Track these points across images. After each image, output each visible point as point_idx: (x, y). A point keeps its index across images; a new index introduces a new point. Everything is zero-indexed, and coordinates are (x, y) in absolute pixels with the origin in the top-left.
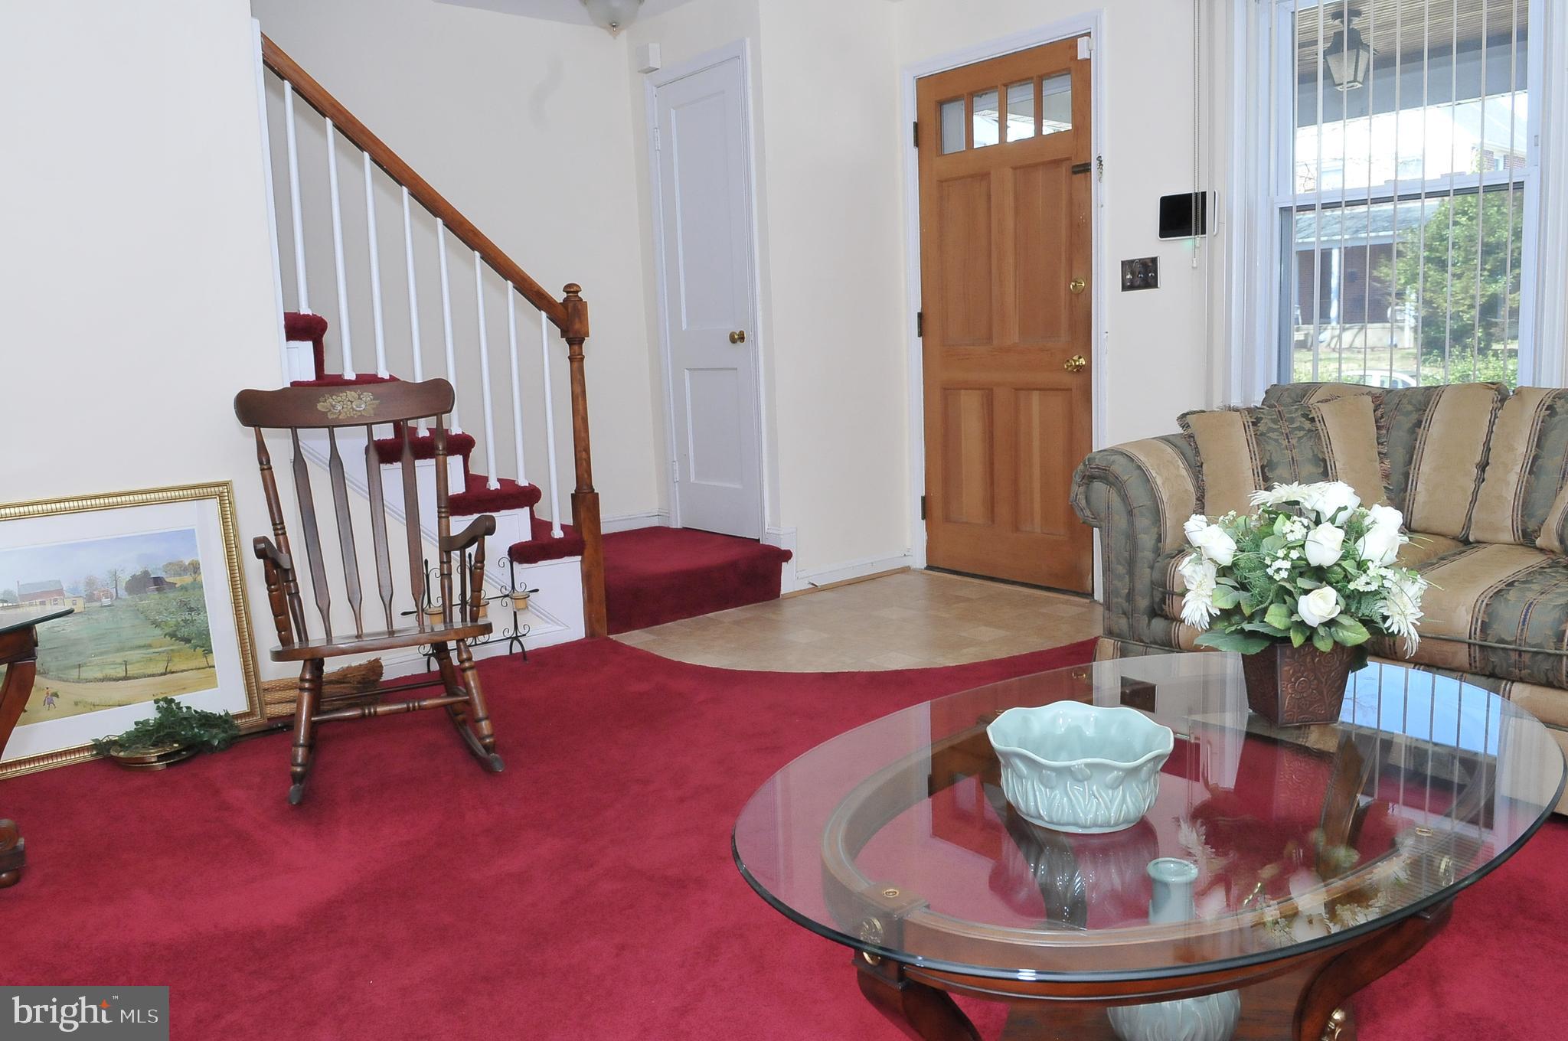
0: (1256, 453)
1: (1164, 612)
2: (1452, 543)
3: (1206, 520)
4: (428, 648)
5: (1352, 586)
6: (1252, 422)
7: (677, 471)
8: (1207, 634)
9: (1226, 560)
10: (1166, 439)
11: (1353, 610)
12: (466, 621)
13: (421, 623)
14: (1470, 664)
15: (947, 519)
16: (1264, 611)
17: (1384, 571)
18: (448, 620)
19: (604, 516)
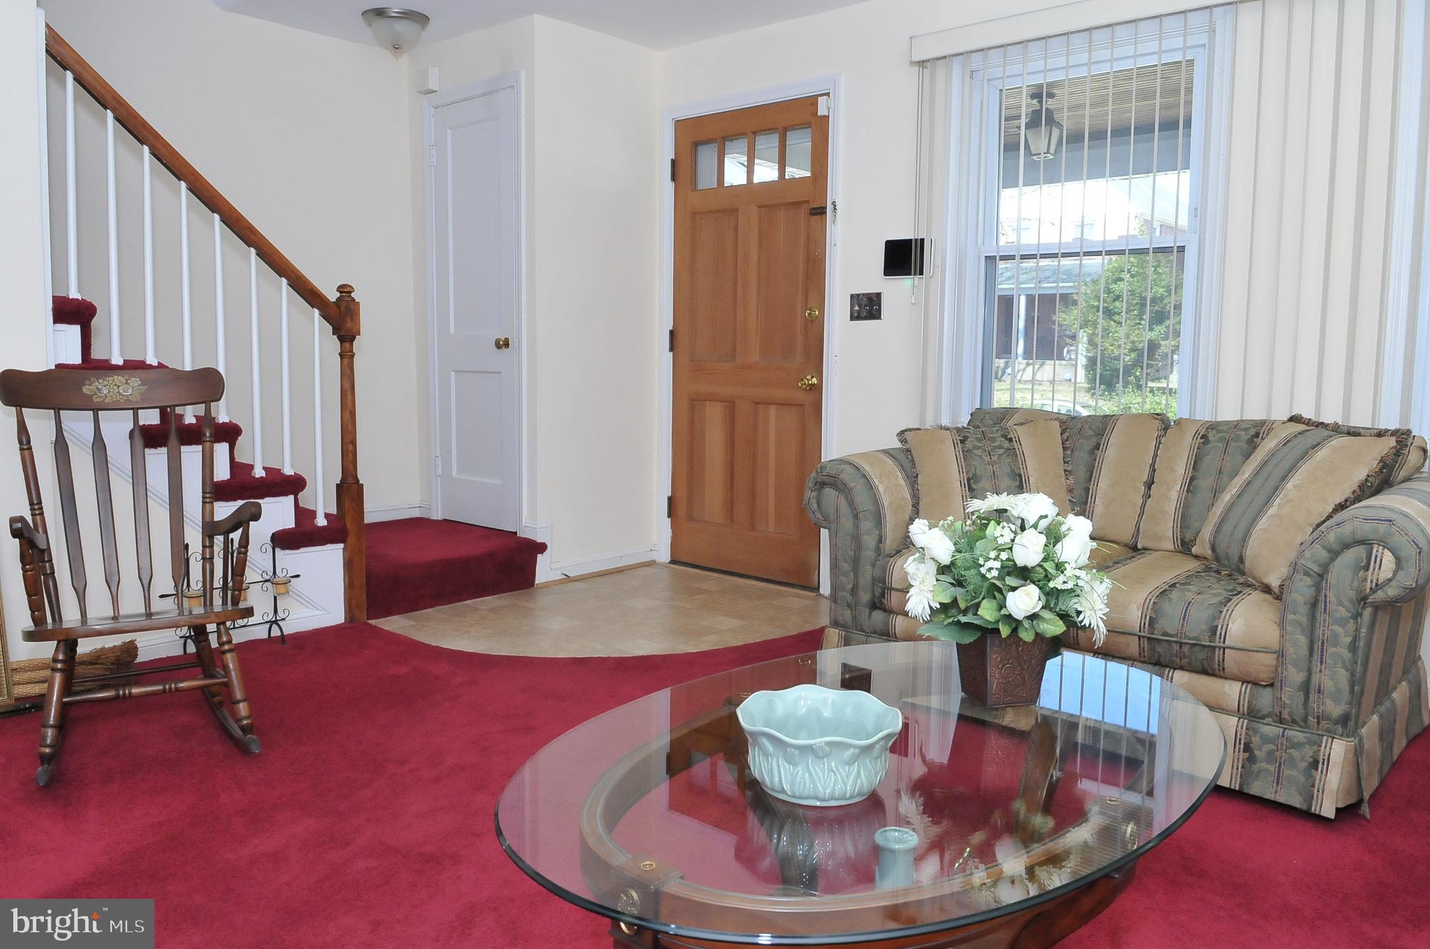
0: (963, 466)
1: (883, 606)
2: (1124, 549)
3: (928, 524)
4: (184, 631)
5: (1051, 585)
6: (960, 440)
7: (440, 466)
8: (928, 625)
9: (946, 560)
10: (887, 452)
11: (1052, 606)
12: (227, 604)
13: (180, 606)
14: (1140, 654)
15: (690, 518)
16: (978, 606)
17: (1078, 573)
18: (208, 604)
19: (368, 505)
